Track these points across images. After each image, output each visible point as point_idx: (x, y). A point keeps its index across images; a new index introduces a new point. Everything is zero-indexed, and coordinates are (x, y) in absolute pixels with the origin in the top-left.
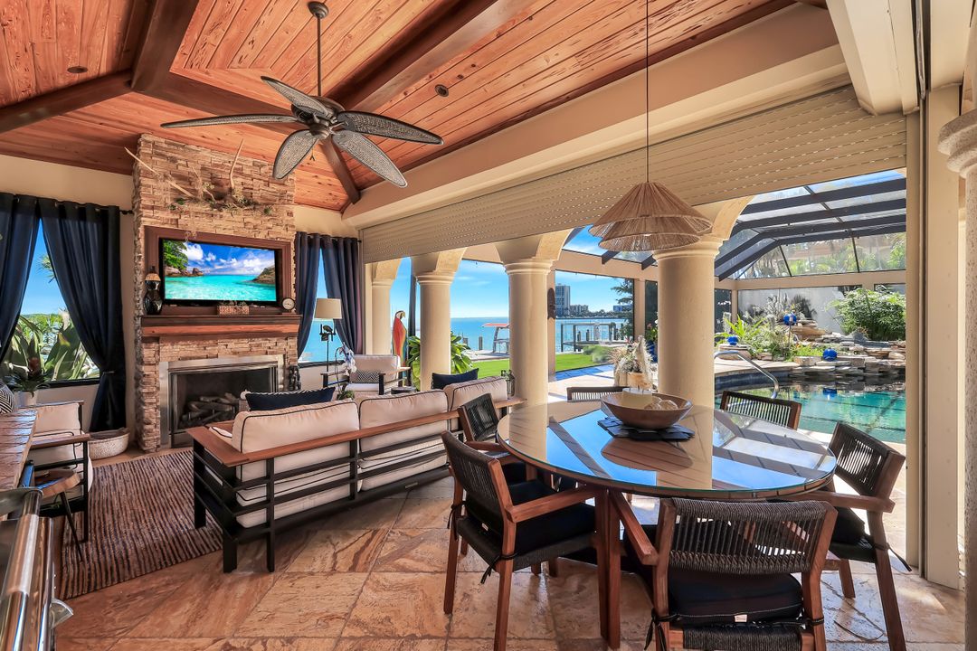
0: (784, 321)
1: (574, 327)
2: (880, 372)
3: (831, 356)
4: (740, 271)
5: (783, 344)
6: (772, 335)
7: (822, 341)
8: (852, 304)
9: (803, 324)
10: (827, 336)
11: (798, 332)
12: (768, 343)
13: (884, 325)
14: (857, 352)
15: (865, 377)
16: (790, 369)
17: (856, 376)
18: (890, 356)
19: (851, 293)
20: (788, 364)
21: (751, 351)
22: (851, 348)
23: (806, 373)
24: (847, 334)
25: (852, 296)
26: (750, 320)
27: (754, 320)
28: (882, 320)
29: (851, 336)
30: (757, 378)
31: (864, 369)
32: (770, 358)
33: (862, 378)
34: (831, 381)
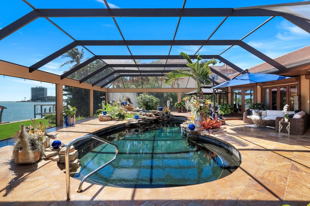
0: (123, 104)
1: (41, 106)
2: (150, 122)
3: (137, 117)
4: (110, 85)
5: (122, 113)
6: (118, 110)
7: (134, 111)
8: (141, 98)
9: (128, 105)
10: (135, 109)
11: (127, 108)
12: (117, 113)
13: (149, 105)
14: (144, 115)
15: (146, 124)
16: (124, 124)
17: (144, 124)
18: (152, 116)
19: (141, 95)
20: (124, 122)
21: (111, 117)
22: (142, 114)
23: (130, 125)
24: (140, 108)
25: (141, 96)
26: (112, 104)
27: (113, 104)
28: (149, 104)
29: (141, 109)
30: (113, 129)
31: (146, 121)
32: (118, 119)
33: (145, 124)
34: (137, 127)
